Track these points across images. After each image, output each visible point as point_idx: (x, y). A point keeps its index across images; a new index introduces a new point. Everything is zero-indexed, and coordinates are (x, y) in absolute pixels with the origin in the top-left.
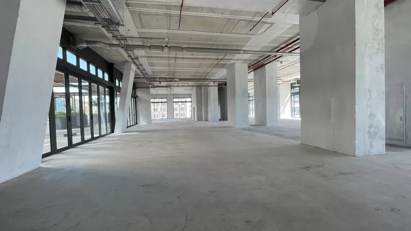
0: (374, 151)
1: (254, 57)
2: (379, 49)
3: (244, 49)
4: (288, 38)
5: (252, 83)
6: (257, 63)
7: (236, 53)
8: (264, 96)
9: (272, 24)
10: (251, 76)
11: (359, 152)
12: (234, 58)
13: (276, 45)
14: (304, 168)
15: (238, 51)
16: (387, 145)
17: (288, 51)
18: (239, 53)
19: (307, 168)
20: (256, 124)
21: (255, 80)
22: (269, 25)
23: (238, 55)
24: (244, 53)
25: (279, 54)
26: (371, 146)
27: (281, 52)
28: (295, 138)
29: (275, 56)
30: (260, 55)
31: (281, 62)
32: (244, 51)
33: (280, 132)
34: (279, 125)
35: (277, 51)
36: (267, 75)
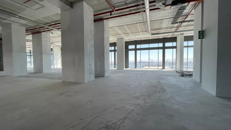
0: (91, 80)
1: (31, 25)
2: (92, 38)
3: (19, 15)
4: (55, 20)
5: (31, 43)
6: (34, 29)
7: (12, 16)
8: (41, 53)
9: (43, 6)
10: (30, 37)
11: (86, 81)
12: (9, 19)
13: (48, 22)
14: (60, 95)
15: (13, 15)
16: (95, 76)
17: (56, 28)
18: (15, 17)
19: (61, 94)
20: (35, 72)
21: (33, 41)
22: (41, 6)
23: (13, 17)
24: (19, 18)
25: (50, 28)
26: (90, 78)
27: (52, 27)
28: (59, 79)
29: (48, 28)
30: (37, 25)
31: (52, 33)
32: (20, 16)
33: (51, 76)
34: (52, 72)
35: (49, 26)
36: (43, 39)
